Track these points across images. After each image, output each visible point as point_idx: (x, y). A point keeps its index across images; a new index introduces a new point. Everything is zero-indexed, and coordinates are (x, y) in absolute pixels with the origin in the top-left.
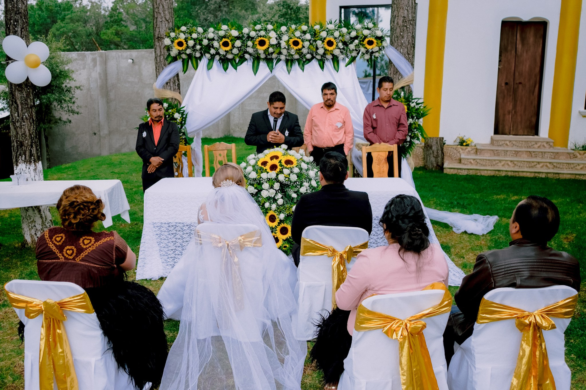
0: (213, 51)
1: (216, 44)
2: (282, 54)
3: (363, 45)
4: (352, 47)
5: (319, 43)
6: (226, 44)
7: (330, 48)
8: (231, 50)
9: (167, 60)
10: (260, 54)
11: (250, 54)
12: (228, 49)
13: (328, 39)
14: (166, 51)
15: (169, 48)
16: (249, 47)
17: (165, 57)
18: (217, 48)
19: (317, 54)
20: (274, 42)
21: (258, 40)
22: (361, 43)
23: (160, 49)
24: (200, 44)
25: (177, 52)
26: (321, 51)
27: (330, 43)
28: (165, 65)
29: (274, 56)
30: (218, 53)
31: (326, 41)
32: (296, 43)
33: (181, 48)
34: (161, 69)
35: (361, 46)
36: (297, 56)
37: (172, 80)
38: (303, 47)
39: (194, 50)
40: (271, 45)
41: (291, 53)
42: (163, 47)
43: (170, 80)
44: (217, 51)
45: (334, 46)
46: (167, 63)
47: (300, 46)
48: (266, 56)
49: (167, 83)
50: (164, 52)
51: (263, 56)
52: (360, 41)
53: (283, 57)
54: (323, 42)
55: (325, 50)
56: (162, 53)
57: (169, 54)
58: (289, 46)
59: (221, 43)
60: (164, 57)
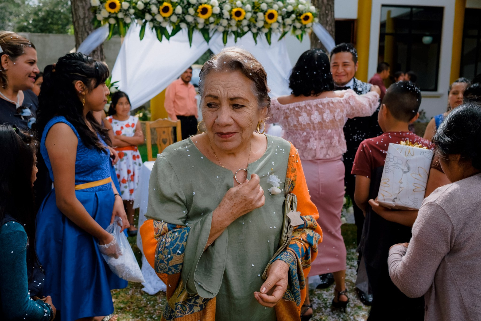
0: (148, 17)
1: (154, 9)
2: (221, 25)
3: (299, 20)
4: (288, 21)
5: (260, 15)
6: (166, 9)
7: (269, 21)
8: (170, 17)
9: (93, 24)
10: (198, 23)
11: (188, 24)
12: (167, 15)
13: (270, 11)
14: (91, 14)
15: (95, 10)
16: (189, 14)
17: (91, 20)
18: (154, 13)
19: (255, 26)
20: (217, 10)
21: (200, 7)
22: (298, 19)
23: (84, 10)
24: (134, 8)
25: (106, 15)
26: (260, 24)
27: (271, 16)
28: (91, 30)
29: (212, 26)
30: (153, 20)
31: (267, 14)
32: (238, 14)
33: (112, 11)
34: (86, 34)
35: (296, 21)
36: (235, 29)
37: (99, 48)
38: (245, 18)
39: (126, 15)
40: (213, 14)
41: (232, 24)
42: (87, 8)
43: (97, 48)
44: (153, 17)
45: (275, 20)
46: (93, 27)
47: (241, 18)
48: (204, 26)
49: (94, 52)
50: (89, 14)
51: (200, 26)
52: (297, 16)
53: (221, 29)
54: (264, 14)
55: (266, 23)
56: (87, 15)
57: (95, 17)
58: (231, 16)
59: (161, 7)
60: (89, 20)
